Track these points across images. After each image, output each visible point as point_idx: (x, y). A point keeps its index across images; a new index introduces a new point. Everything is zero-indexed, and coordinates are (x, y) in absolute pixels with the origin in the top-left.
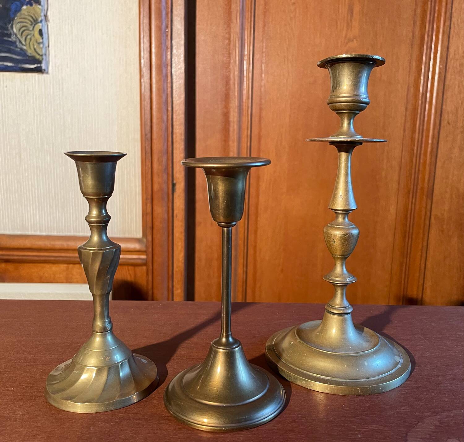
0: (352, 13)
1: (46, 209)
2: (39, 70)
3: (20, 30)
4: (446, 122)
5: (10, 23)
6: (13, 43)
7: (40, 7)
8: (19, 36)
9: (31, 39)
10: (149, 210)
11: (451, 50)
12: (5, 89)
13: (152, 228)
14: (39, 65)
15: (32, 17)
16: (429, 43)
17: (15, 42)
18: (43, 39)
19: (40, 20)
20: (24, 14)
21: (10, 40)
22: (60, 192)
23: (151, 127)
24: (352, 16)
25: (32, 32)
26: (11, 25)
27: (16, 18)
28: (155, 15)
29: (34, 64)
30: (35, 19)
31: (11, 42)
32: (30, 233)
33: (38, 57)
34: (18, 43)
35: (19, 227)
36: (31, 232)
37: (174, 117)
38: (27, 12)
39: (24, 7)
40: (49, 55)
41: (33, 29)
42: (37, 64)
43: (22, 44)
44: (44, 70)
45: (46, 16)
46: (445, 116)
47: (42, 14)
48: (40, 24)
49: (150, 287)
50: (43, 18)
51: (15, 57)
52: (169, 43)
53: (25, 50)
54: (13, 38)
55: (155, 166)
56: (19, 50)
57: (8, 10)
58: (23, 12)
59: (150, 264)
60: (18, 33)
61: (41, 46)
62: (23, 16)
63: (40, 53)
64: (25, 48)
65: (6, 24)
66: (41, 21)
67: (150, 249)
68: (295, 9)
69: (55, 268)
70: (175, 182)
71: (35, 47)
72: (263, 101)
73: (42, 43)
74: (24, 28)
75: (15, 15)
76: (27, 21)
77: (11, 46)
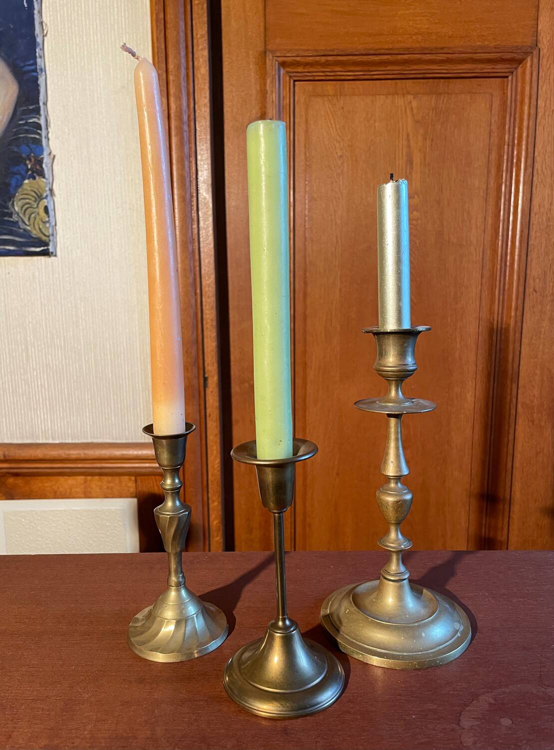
0: (412, 164)
1: (58, 412)
2: (46, 253)
3: (22, 207)
4: (532, 290)
5: (10, 200)
6: (15, 223)
7: (44, 180)
8: (21, 215)
9: (35, 218)
11: (536, 202)
12: (7, 276)
14: (46, 248)
15: (35, 192)
16: (507, 196)
17: (17, 222)
18: (49, 217)
19: (45, 195)
20: (27, 190)
21: (11, 219)
22: (74, 394)
24: (412, 168)
25: (36, 210)
26: (11, 202)
27: (17, 194)
28: (178, 184)
29: (40, 247)
30: (39, 194)
31: (12, 222)
32: (41, 441)
33: (44, 238)
34: (20, 223)
35: (28, 435)
36: (42, 440)
37: (204, 300)
38: (30, 187)
39: (26, 181)
40: (56, 234)
41: (37, 207)
42: (44, 246)
43: (26, 224)
44: (52, 253)
45: (51, 190)
46: (530, 282)
47: (47, 189)
48: (45, 200)
50: (48, 192)
51: (17, 239)
52: (194, 215)
53: (29, 231)
54: (15, 218)
56: (22, 231)
57: (9, 185)
58: (25, 187)
60: (20, 212)
61: (48, 225)
62: (25, 192)
63: (47, 234)
64: (29, 228)
65: (6, 203)
66: (47, 196)
68: (343, 163)
69: (71, 481)
70: (206, 376)
71: (41, 227)
72: (308, 274)
73: (48, 222)
74: (27, 206)
75: (16, 191)
76: (30, 197)
77: (12, 227)
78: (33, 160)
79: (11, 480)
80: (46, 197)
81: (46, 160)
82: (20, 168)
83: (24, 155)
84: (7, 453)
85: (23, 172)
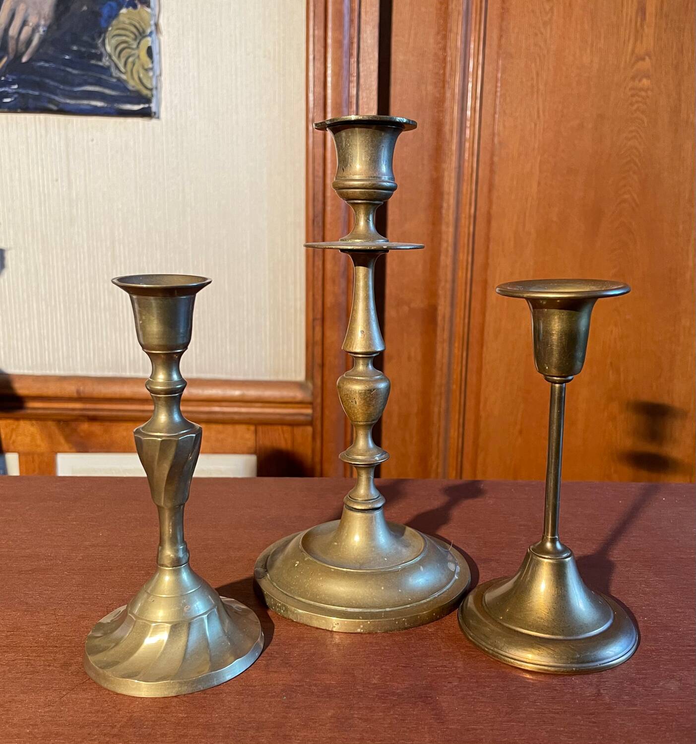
0: (644, 14)
2: (146, 113)
5: (100, 36)
6: (106, 70)
7: (149, 10)
8: (114, 58)
9: (134, 63)
10: (318, 336)
12: (90, 143)
13: (323, 365)
14: (146, 106)
15: (135, 27)
17: (108, 68)
18: (153, 62)
19: (148, 31)
20: (124, 23)
21: (101, 64)
23: (324, 203)
24: (644, 19)
25: (136, 52)
26: (101, 39)
27: (110, 29)
28: (334, 24)
29: (139, 103)
30: (141, 30)
31: (102, 67)
32: (128, 374)
33: (145, 92)
34: (113, 70)
35: (110, 365)
36: (130, 372)
38: (129, 19)
39: (124, 11)
40: (161, 88)
42: (144, 103)
44: (155, 113)
45: (157, 25)
47: (152, 22)
48: (149, 39)
49: (317, 459)
50: (153, 28)
51: (107, 91)
53: (125, 81)
54: (105, 62)
55: (329, 266)
56: (114, 80)
58: (121, 18)
59: (319, 423)
60: (112, 54)
61: (151, 74)
62: (121, 26)
63: (149, 86)
64: (124, 77)
65: (94, 39)
66: (151, 33)
67: (319, 400)
68: (552, 9)
71: (141, 75)
72: (496, 159)
73: (152, 69)
74: (123, 46)
75: (109, 23)
76: (127, 33)
77: (101, 75)
79: (85, 426)
84: (82, 388)
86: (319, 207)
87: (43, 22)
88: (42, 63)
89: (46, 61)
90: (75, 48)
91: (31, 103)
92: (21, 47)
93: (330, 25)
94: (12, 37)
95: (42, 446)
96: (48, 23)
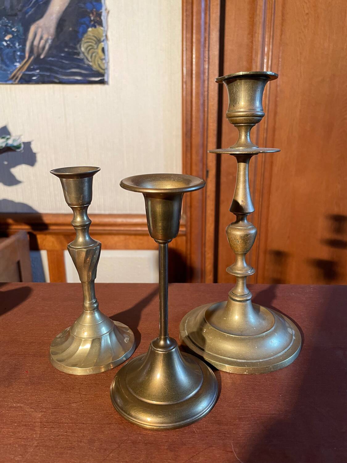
2: (102, 82)
6: (82, 60)
7: (102, 28)
8: (86, 54)
9: (95, 56)
13: (191, 207)
18: (105, 55)
21: (79, 57)
23: (191, 125)
25: (96, 50)
30: (98, 39)
31: (79, 59)
33: (101, 71)
34: (85, 60)
37: (210, 116)
38: (93, 33)
39: (90, 29)
40: (109, 68)
45: (106, 36)
47: (104, 35)
48: (102, 43)
49: (188, 252)
54: (81, 56)
55: (194, 157)
56: (86, 66)
59: (189, 235)
62: (89, 37)
63: (103, 67)
64: (91, 64)
67: (189, 224)
68: (308, 19)
69: (116, 238)
70: (208, 169)
71: (99, 62)
74: (90, 47)
75: (82, 36)
76: (92, 41)
77: (79, 63)
78: (95, 13)
80: (103, 41)
81: (104, 14)
82: (85, 20)
83: (89, 10)
85: (87, 23)
86: (189, 127)
87: (50, 37)
88: (50, 59)
89: (53, 57)
90: (66, 50)
91: (46, 79)
92: (40, 51)
93: (194, 31)
94: (35, 46)
95: (57, 247)
96: (53, 37)
